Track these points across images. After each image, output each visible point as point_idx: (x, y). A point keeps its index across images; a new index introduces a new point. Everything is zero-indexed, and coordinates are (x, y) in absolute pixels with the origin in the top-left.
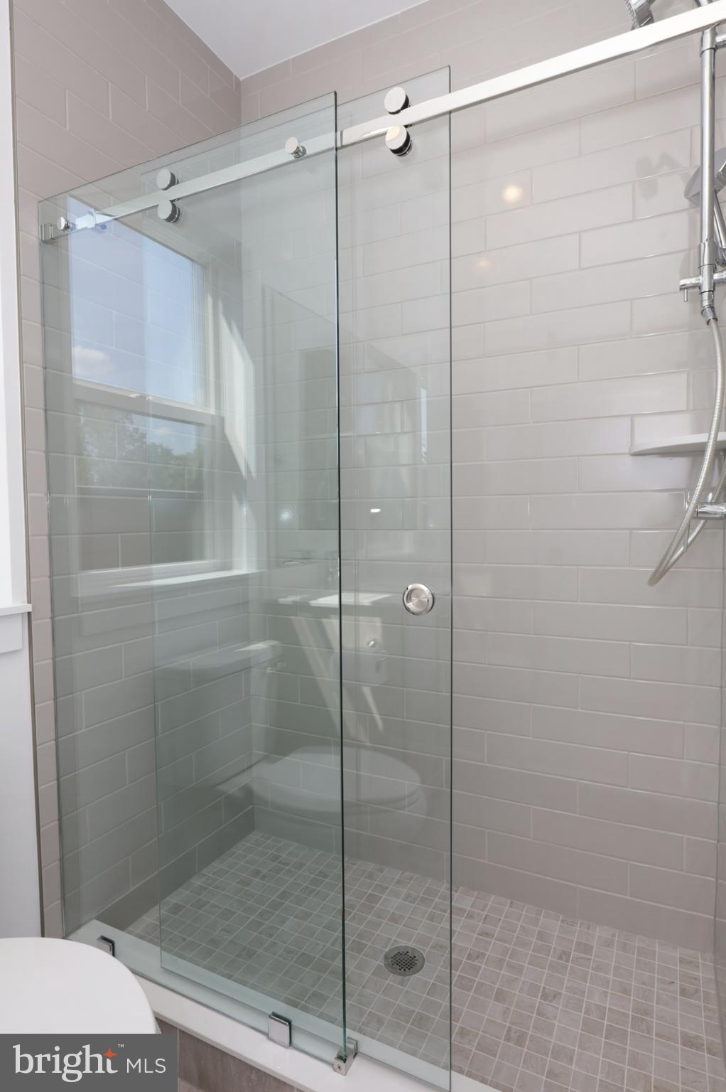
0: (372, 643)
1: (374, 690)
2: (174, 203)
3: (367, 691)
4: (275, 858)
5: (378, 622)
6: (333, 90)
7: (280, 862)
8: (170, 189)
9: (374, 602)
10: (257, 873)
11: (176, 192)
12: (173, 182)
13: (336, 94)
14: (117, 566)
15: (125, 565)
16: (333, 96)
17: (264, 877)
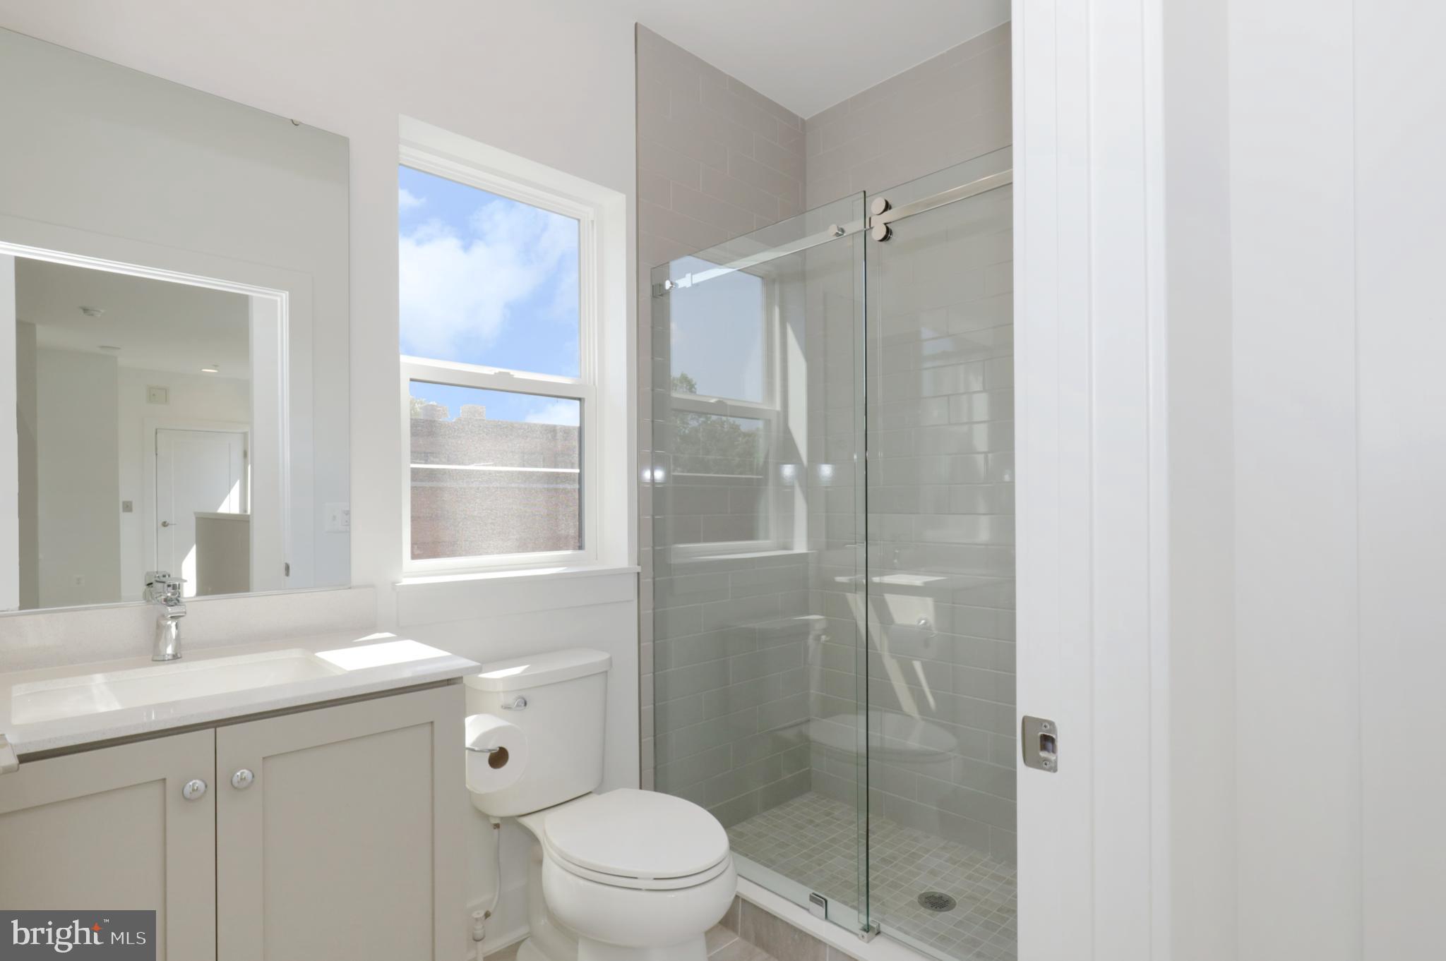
0: (923, 622)
1: (925, 667)
2: (888, 225)
3: (917, 665)
4: (828, 814)
5: (929, 602)
6: (863, 190)
7: (832, 817)
8: (884, 213)
9: (926, 583)
10: (811, 822)
11: (888, 216)
12: (888, 207)
13: (865, 192)
14: (698, 541)
15: (706, 541)
16: (863, 194)
17: (818, 825)
